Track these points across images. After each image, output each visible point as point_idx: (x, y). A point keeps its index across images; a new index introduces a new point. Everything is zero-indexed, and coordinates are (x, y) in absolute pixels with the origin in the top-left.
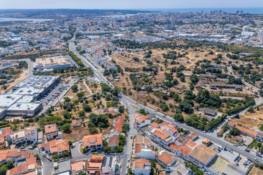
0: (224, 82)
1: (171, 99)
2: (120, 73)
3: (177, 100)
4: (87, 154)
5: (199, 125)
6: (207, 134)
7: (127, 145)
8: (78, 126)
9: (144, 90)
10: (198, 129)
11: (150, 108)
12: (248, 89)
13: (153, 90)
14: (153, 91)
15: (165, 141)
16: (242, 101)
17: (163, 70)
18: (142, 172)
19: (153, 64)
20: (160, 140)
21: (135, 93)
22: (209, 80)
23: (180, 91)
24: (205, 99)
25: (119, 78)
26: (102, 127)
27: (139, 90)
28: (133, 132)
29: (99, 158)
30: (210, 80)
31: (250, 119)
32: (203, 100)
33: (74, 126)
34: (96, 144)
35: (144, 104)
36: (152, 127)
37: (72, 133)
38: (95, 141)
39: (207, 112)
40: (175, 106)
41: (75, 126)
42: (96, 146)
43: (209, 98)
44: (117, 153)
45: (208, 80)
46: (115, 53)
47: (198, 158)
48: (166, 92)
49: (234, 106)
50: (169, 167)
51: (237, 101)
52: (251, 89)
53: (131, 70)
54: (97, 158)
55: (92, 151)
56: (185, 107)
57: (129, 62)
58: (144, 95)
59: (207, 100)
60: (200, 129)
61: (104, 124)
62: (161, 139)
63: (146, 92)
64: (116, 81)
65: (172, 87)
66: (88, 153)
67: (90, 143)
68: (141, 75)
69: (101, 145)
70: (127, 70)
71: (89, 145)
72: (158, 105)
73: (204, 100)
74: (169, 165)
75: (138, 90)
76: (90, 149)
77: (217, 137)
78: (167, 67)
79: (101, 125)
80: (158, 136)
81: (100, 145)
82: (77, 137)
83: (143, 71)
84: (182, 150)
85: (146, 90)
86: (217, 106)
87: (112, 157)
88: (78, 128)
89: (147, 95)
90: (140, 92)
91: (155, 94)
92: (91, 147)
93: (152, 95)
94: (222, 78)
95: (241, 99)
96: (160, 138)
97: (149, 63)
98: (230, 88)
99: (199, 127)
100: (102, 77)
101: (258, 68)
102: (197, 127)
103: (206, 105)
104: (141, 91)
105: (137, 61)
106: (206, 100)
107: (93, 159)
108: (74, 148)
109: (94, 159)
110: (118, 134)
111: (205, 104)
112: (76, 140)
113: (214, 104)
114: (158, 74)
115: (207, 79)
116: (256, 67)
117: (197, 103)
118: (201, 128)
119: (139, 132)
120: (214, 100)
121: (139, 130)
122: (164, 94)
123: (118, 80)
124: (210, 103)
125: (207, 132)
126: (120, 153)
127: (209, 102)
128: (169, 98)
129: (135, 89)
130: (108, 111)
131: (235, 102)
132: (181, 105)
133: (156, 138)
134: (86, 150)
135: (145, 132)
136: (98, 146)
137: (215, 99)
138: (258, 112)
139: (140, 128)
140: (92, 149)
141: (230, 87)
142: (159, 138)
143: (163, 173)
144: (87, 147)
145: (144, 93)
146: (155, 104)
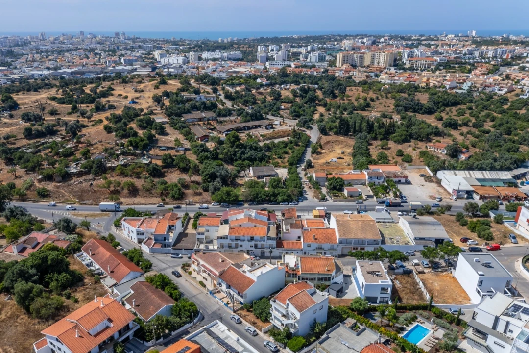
0: (235, 122)
1: (172, 171)
5: (279, 194)
6: (301, 204)
7: (186, 293)
9: (80, 174)
10: (278, 204)
12: (281, 125)
13: (108, 165)
14: (113, 169)
15: (269, 238)
16: (291, 142)
17: (87, 126)
19: (44, 119)
20: (253, 243)
21: (58, 187)
22: (206, 123)
23: (177, 151)
24: (240, 152)
27: (66, 177)
28: (163, 263)
30: (208, 124)
31: (328, 163)
32: (235, 155)
34: (113, 331)
36: (208, 228)
38: (106, 322)
39: (261, 174)
40: (192, 182)
42: (116, 336)
43: (245, 148)
44: (190, 322)
45: (204, 124)
48: (149, 160)
49: (287, 153)
50: (334, 280)
51: (286, 145)
52: (284, 122)
58: (91, 184)
59: (243, 153)
60: (283, 201)
61: (68, 276)
62: (256, 241)
63: (91, 176)
65: (151, 149)
67: (93, 334)
68: (34, 147)
69: (131, 326)
71: (92, 346)
72: (151, 193)
73: (238, 155)
74: (333, 273)
75: (60, 179)
78: (92, 119)
80: (242, 238)
83: (29, 139)
84: (316, 239)
85: (87, 173)
86: (265, 160)
87: (209, 329)
89: (102, 181)
90: (72, 182)
91: (123, 174)
92: (101, 347)
93: (114, 178)
94: (225, 116)
95: (285, 139)
96: (252, 239)
98: (254, 128)
99: (280, 198)
101: (261, 93)
102: (276, 201)
103: (247, 162)
104: (75, 179)
106: (241, 154)
110: (142, 280)
111: (243, 161)
113: (259, 158)
114: (85, 135)
115: (201, 122)
116: (258, 93)
117: (228, 164)
119: (180, 256)
120: (255, 150)
121: (173, 251)
122: (147, 165)
124: (252, 158)
125: (298, 201)
126: (197, 319)
127: (248, 155)
128: (165, 172)
129: (49, 178)
130: (35, 243)
131: (284, 145)
132: (208, 174)
133: (240, 243)
135: (195, 248)
136: (120, 333)
137: (255, 146)
138: (323, 151)
139: (174, 245)
141: (252, 126)
142: (249, 241)
145: (85, 180)
146: (140, 193)
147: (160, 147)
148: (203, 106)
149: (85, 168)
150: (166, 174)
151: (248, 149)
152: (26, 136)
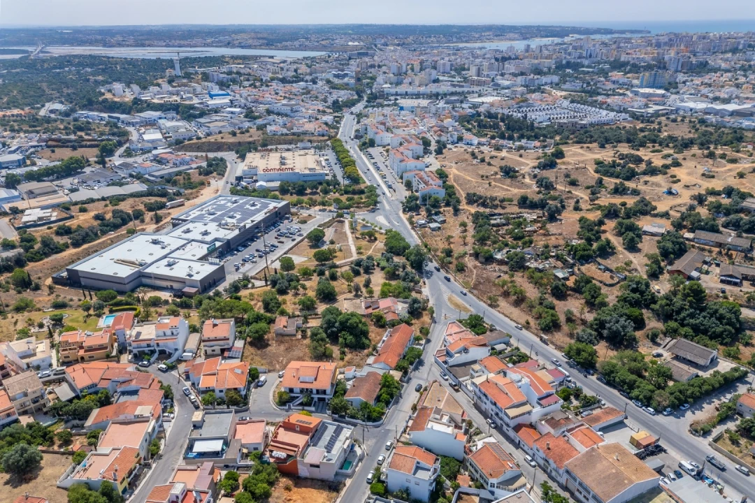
1: (577, 298)
2: (450, 209)
3: (594, 302)
4: (287, 407)
6: (660, 418)
7: (400, 404)
8: (289, 333)
9: (501, 262)
10: (631, 399)
11: (506, 316)
13: (528, 264)
14: (528, 268)
15: (506, 415)
17: (581, 210)
18: (407, 484)
19: (554, 189)
20: (494, 407)
21: (475, 267)
22: (723, 252)
23: (612, 278)
24: (688, 312)
25: (444, 222)
26: (346, 345)
27: (489, 259)
28: (428, 373)
29: (307, 423)
30: (727, 254)
32: (678, 312)
33: (279, 332)
34: (315, 386)
35: (489, 302)
36: (483, 369)
37: (269, 348)
38: (313, 378)
39: (682, 354)
40: (582, 320)
41: (282, 332)
42: (315, 391)
43: (703, 310)
44: (364, 421)
45: (720, 253)
46: (455, 150)
47: (589, 482)
48: (567, 275)
50: (495, 489)
53: (485, 201)
54: (301, 422)
55: (301, 404)
56: (610, 329)
57: (487, 177)
58: (500, 276)
59: (692, 316)
60: (637, 399)
61: (353, 340)
62: (498, 407)
63: (505, 268)
64: (433, 230)
65: (589, 263)
66: (289, 406)
67: (301, 380)
68: (508, 219)
70: (472, 199)
71: (297, 386)
72: (531, 311)
73: (683, 315)
74: (495, 481)
75: (484, 260)
76: (298, 397)
77: (689, 434)
78: (596, 202)
79: (345, 339)
81: (324, 392)
82: (278, 362)
83: (520, 208)
84: (549, 449)
85: (506, 263)
87: (342, 428)
88: (288, 338)
89: (506, 277)
90: (488, 267)
91: (531, 278)
92: (302, 391)
93: (520, 280)
96: (495, 404)
97: (544, 184)
99: (635, 392)
100: (397, 214)
102: (628, 393)
103: (687, 330)
104: (494, 265)
105: (509, 177)
106: (688, 315)
107: (291, 421)
108: (261, 386)
109: (294, 422)
110: (381, 372)
111: (683, 325)
112: (271, 368)
113: (714, 332)
114: (561, 220)
115: (718, 249)
117: (659, 320)
118: (641, 397)
119: (447, 377)
120: (717, 319)
121: (446, 370)
122: (559, 279)
123: (439, 228)
124: (702, 328)
125: (658, 411)
126: (371, 423)
127: (697, 321)
128: (569, 295)
129: (476, 255)
130: (376, 306)
132: (599, 320)
133: (485, 400)
134: (285, 397)
135: (460, 380)
136: (318, 392)
137: (721, 315)
140: (302, 399)
143: (473, 501)
144: (291, 390)
145: (500, 270)
146: (522, 306)
147: (599, 264)
148: (747, 226)
149: (508, 258)
150: (569, 298)
151: (704, 314)
152: (519, 203)
